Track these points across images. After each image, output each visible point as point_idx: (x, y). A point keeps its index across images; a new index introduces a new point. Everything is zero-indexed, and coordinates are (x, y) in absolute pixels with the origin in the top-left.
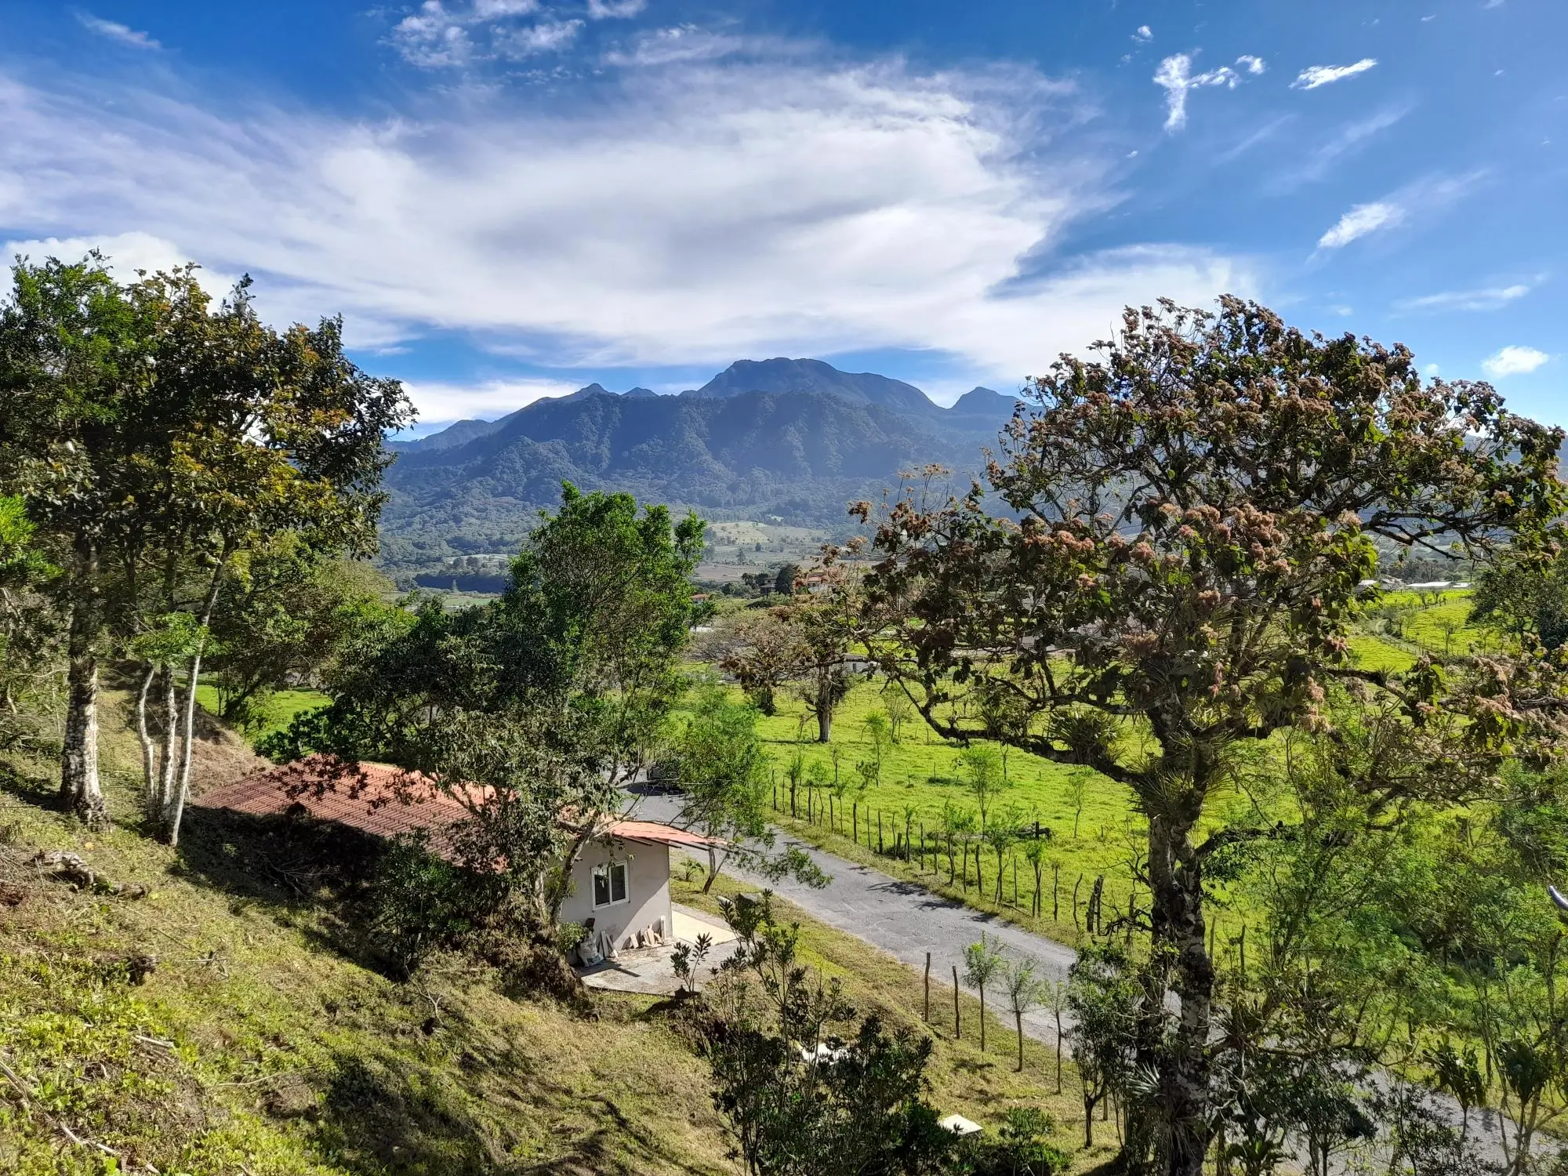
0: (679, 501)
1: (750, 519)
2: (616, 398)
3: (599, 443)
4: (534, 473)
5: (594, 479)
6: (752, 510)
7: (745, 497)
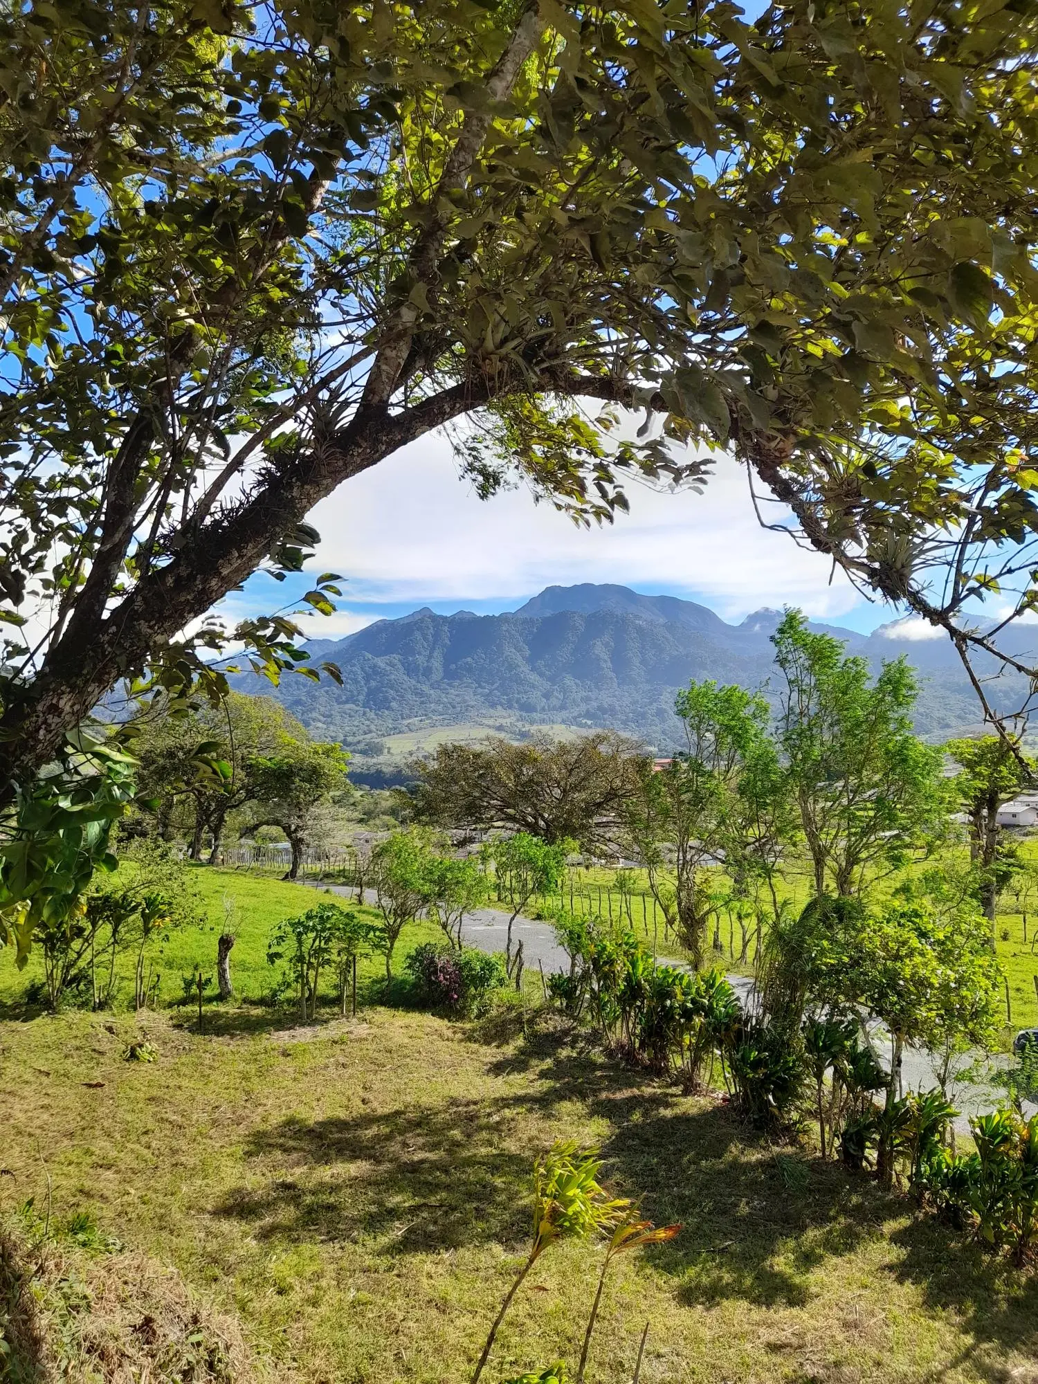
0: (499, 707)
1: (563, 722)
2: (444, 619)
3: (430, 657)
4: (373, 684)
5: (425, 688)
6: (564, 714)
7: (558, 703)
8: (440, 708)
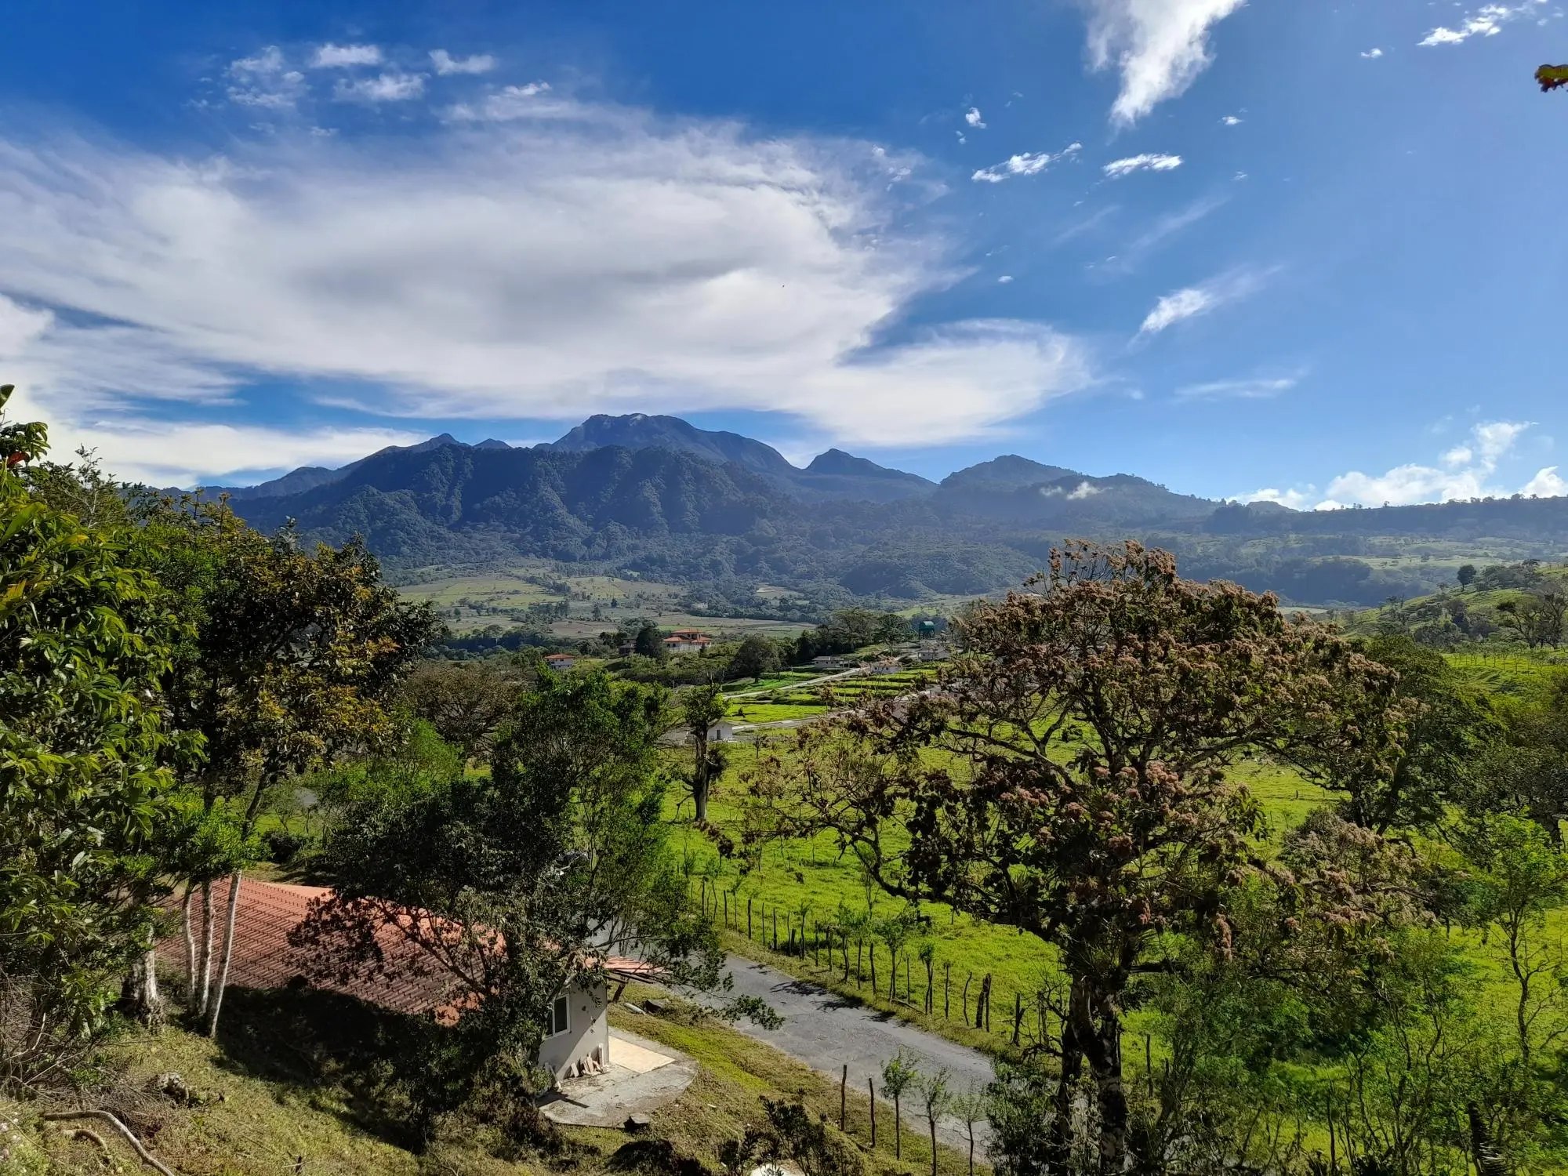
0: (532, 555)
1: (606, 573)
2: (467, 449)
3: (450, 494)
4: (379, 524)
5: (443, 531)
6: (606, 565)
7: (600, 552)
8: (461, 555)
